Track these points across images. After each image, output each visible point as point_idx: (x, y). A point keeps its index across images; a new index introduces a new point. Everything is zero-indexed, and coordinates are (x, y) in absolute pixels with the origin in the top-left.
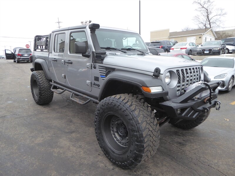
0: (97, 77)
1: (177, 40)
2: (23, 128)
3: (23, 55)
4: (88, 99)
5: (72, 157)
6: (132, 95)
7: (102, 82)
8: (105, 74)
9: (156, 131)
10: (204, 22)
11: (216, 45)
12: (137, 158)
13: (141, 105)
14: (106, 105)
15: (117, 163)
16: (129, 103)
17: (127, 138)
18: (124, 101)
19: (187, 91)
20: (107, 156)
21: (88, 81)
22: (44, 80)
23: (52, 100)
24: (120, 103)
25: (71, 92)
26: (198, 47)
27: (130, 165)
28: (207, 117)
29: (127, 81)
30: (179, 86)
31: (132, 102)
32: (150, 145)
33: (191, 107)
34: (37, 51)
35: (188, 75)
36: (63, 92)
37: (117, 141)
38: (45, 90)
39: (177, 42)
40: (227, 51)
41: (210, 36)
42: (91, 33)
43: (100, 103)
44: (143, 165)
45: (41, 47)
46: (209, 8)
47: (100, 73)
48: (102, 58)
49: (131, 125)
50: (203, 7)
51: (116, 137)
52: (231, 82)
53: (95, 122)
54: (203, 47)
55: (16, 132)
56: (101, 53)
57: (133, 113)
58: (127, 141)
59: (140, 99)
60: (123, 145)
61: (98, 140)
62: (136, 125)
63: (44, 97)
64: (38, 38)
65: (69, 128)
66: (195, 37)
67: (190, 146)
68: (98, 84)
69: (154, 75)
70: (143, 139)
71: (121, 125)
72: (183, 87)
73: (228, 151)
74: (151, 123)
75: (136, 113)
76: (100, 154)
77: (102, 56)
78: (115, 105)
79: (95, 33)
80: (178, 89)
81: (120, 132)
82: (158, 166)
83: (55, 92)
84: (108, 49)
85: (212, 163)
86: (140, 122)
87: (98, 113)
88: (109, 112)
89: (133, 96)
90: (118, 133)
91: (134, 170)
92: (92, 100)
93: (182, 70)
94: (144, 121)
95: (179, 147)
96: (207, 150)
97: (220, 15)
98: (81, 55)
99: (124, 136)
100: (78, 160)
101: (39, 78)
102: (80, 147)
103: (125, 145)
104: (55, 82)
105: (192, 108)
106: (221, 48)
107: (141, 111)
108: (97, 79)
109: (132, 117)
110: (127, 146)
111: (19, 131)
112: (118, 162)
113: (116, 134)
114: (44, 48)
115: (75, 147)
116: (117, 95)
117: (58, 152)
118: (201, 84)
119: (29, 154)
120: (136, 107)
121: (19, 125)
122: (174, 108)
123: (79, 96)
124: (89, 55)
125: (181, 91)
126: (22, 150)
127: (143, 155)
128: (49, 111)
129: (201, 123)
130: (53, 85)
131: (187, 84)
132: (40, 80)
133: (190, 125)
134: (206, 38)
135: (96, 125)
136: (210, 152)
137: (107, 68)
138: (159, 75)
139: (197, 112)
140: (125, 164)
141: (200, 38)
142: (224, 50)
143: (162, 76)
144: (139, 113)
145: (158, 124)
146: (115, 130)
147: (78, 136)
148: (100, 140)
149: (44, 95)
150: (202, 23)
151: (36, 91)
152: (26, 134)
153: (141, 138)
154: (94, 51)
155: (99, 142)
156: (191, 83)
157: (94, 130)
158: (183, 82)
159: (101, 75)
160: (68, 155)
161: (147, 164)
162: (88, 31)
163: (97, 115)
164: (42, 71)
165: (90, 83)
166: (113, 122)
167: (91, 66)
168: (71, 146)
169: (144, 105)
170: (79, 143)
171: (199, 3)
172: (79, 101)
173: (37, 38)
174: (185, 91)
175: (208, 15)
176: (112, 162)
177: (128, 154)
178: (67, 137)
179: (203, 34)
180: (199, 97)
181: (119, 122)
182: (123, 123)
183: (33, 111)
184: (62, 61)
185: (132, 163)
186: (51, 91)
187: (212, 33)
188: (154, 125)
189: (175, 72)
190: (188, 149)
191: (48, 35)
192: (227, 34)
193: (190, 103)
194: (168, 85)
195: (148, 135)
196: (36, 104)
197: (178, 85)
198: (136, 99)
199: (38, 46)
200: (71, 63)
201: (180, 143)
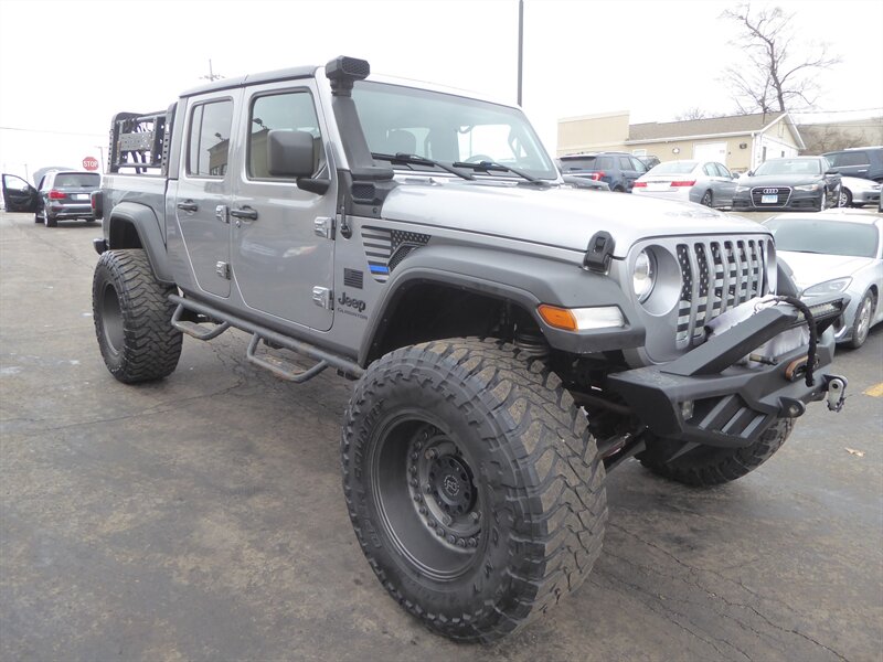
0: (353, 271)
1: (657, 152)
2: (57, 472)
3: (73, 197)
4: (318, 360)
5: (248, 591)
6: (497, 342)
7: (376, 292)
8: (387, 261)
9: (593, 489)
10: (760, 92)
11: (806, 173)
12: (515, 599)
13: (533, 383)
14: (389, 382)
15: (433, 617)
16: (485, 376)
17: (474, 515)
18: (464, 365)
19: (718, 332)
20: (392, 588)
21: (318, 289)
22: (144, 285)
23: (176, 363)
24: (450, 375)
25: (251, 332)
26: (735, 180)
27: (486, 627)
28: (783, 438)
29: (478, 284)
30: (684, 312)
31: (497, 371)
32: (568, 547)
33: (737, 395)
34: (122, 174)
35: (720, 268)
36: (221, 331)
37: (430, 529)
38: (150, 324)
39: (655, 162)
40: (843, 198)
41: (780, 140)
42: (334, 94)
43: (364, 377)
44: (534, 628)
45: (136, 160)
46: (780, 37)
47: (368, 253)
48: (377, 196)
49: (493, 462)
50: (756, 33)
51: (427, 513)
52: (864, 310)
53: (346, 449)
54: (757, 181)
55: (28, 487)
56: (372, 173)
57: (503, 413)
58: (474, 529)
59: (531, 360)
60: (455, 543)
61: (355, 522)
62: (512, 465)
63: (143, 351)
64: (126, 123)
65: (238, 473)
66: (723, 146)
67: (721, 551)
68: (359, 299)
69: (587, 262)
70: (540, 521)
71: (451, 462)
72: (703, 315)
73: (868, 577)
74: (575, 455)
75: (514, 414)
76: (362, 580)
77: (377, 186)
78: (427, 380)
79: (350, 95)
80: (682, 320)
81: (444, 491)
82: (596, 631)
83: (187, 333)
84: (402, 160)
85: (809, 621)
86: (529, 451)
87: (356, 414)
88: (403, 412)
89: (500, 344)
90: (435, 494)
91: (499, 646)
92: (334, 366)
93: (699, 246)
94: (546, 449)
95: (675, 556)
96: (785, 570)
97: (816, 64)
98: (295, 185)
99: (460, 508)
100: (271, 604)
101: (127, 276)
102: (283, 550)
103: (465, 546)
104: (188, 294)
105: (740, 399)
106: (824, 183)
107: (533, 407)
108: (354, 279)
109: (499, 429)
110: (473, 550)
111: (39, 486)
112: (433, 613)
113: (429, 501)
114: (148, 160)
115: (262, 550)
116: (437, 342)
117: (192, 570)
118: (775, 302)
119: (74, 576)
120: (513, 388)
121: (40, 461)
122: (669, 395)
123: (281, 348)
124: (326, 181)
125: (693, 332)
126: (48, 562)
127: (540, 585)
128: (163, 408)
129: (759, 462)
130: (179, 307)
131: (717, 305)
132: (129, 286)
133: (718, 470)
134: (765, 148)
135: (347, 463)
136: (797, 577)
137: (395, 235)
138: (607, 262)
139: (757, 413)
140: (462, 620)
141: (743, 147)
142: (834, 195)
143: (620, 268)
144: (525, 416)
145: (602, 463)
146: (424, 483)
147: (274, 508)
148: (364, 522)
149: (144, 346)
150: (751, 93)
151: (114, 329)
152: (66, 497)
153: (534, 517)
154: (346, 166)
155: (358, 530)
156: (731, 302)
157: (341, 485)
158: (702, 295)
159: (371, 263)
160: (231, 582)
161: (550, 621)
162: (323, 87)
163: (351, 424)
164: (138, 250)
165: (327, 297)
166: (416, 450)
167: (334, 229)
168: (247, 544)
169: (544, 384)
170: (278, 535)
171: (741, 18)
172: (282, 367)
173: (122, 122)
174: (709, 331)
175: (773, 62)
176: (408, 611)
177: (478, 581)
178: (233, 509)
179: (755, 135)
180: (764, 355)
181: (442, 450)
182: (458, 456)
183: (99, 407)
184: (219, 208)
185: (494, 619)
186: (173, 327)
187: (786, 131)
188: (584, 464)
189: (673, 251)
190: (711, 563)
191: (164, 112)
192: (843, 137)
193: (732, 379)
194: (642, 303)
195: (561, 506)
196: (112, 380)
197: (684, 305)
198: (515, 357)
199: (125, 153)
200: (254, 217)
201: (679, 541)
